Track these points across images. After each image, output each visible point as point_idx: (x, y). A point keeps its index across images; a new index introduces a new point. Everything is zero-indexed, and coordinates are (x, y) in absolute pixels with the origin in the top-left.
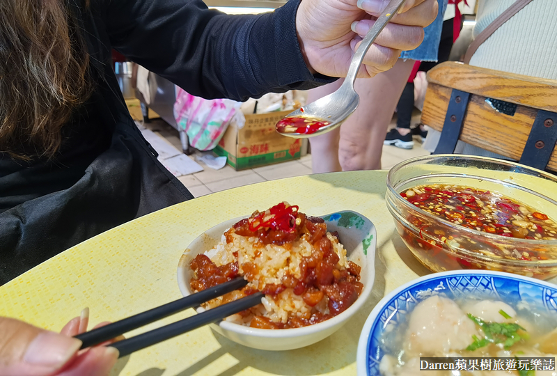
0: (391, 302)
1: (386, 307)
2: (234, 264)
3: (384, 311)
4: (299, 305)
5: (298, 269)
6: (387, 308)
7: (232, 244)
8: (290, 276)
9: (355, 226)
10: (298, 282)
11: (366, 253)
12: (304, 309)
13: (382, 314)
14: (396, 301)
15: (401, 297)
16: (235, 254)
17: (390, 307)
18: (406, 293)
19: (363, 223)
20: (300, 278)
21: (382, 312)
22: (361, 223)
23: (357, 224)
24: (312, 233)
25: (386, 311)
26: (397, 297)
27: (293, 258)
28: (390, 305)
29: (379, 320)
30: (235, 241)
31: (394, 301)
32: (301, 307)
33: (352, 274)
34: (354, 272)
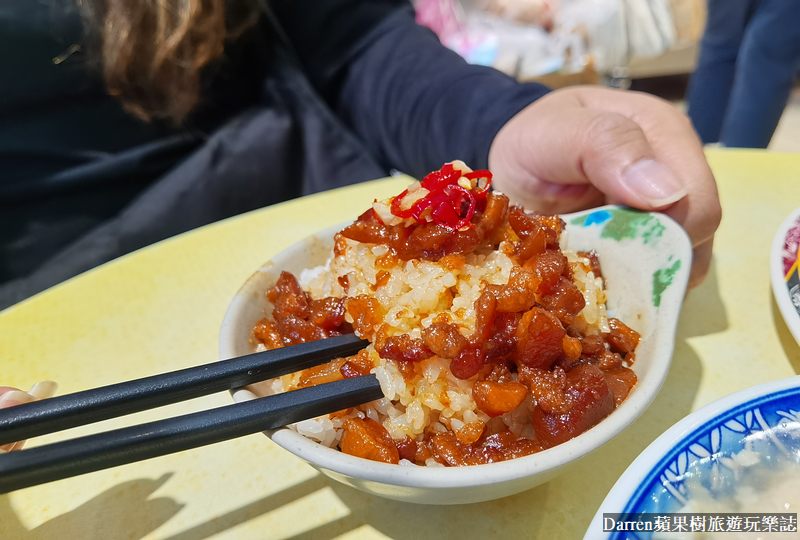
0: (701, 436)
1: (684, 447)
2: (338, 300)
3: (676, 458)
4: (460, 404)
5: (470, 314)
6: (687, 449)
7: (342, 258)
8: (445, 327)
9: (639, 240)
10: (466, 347)
11: (657, 302)
12: (471, 416)
13: (667, 466)
14: (715, 434)
15: (732, 424)
16: (343, 280)
17: (695, 448)
18: (749, 415)
19: (660, 234)
20: (473, 337)
21: (671, 459)
22: (656, 231)
23: (647, 235)
24: (523, 238)
25: (682, 458)
26: (720, 422)
27: (462, 287)
28: (695, 441)
29: (657, 480)
30: (349, 253)
31: (709, 432)
32: (463, 410)
33: (614, 349)
34: (622, 345)
